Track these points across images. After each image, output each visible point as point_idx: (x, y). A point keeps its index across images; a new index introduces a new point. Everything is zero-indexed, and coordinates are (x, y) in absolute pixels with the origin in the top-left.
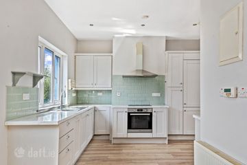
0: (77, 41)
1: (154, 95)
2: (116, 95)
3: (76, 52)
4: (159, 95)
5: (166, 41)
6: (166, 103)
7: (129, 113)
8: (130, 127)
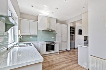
0: (21, 13)
1: (53, 38)
2: (39, 37)
3: (20, 18)
4: (54, 38)
5: (56, 21)
6: (56, 40)
7: (47, 45)
8: (47, 50)
